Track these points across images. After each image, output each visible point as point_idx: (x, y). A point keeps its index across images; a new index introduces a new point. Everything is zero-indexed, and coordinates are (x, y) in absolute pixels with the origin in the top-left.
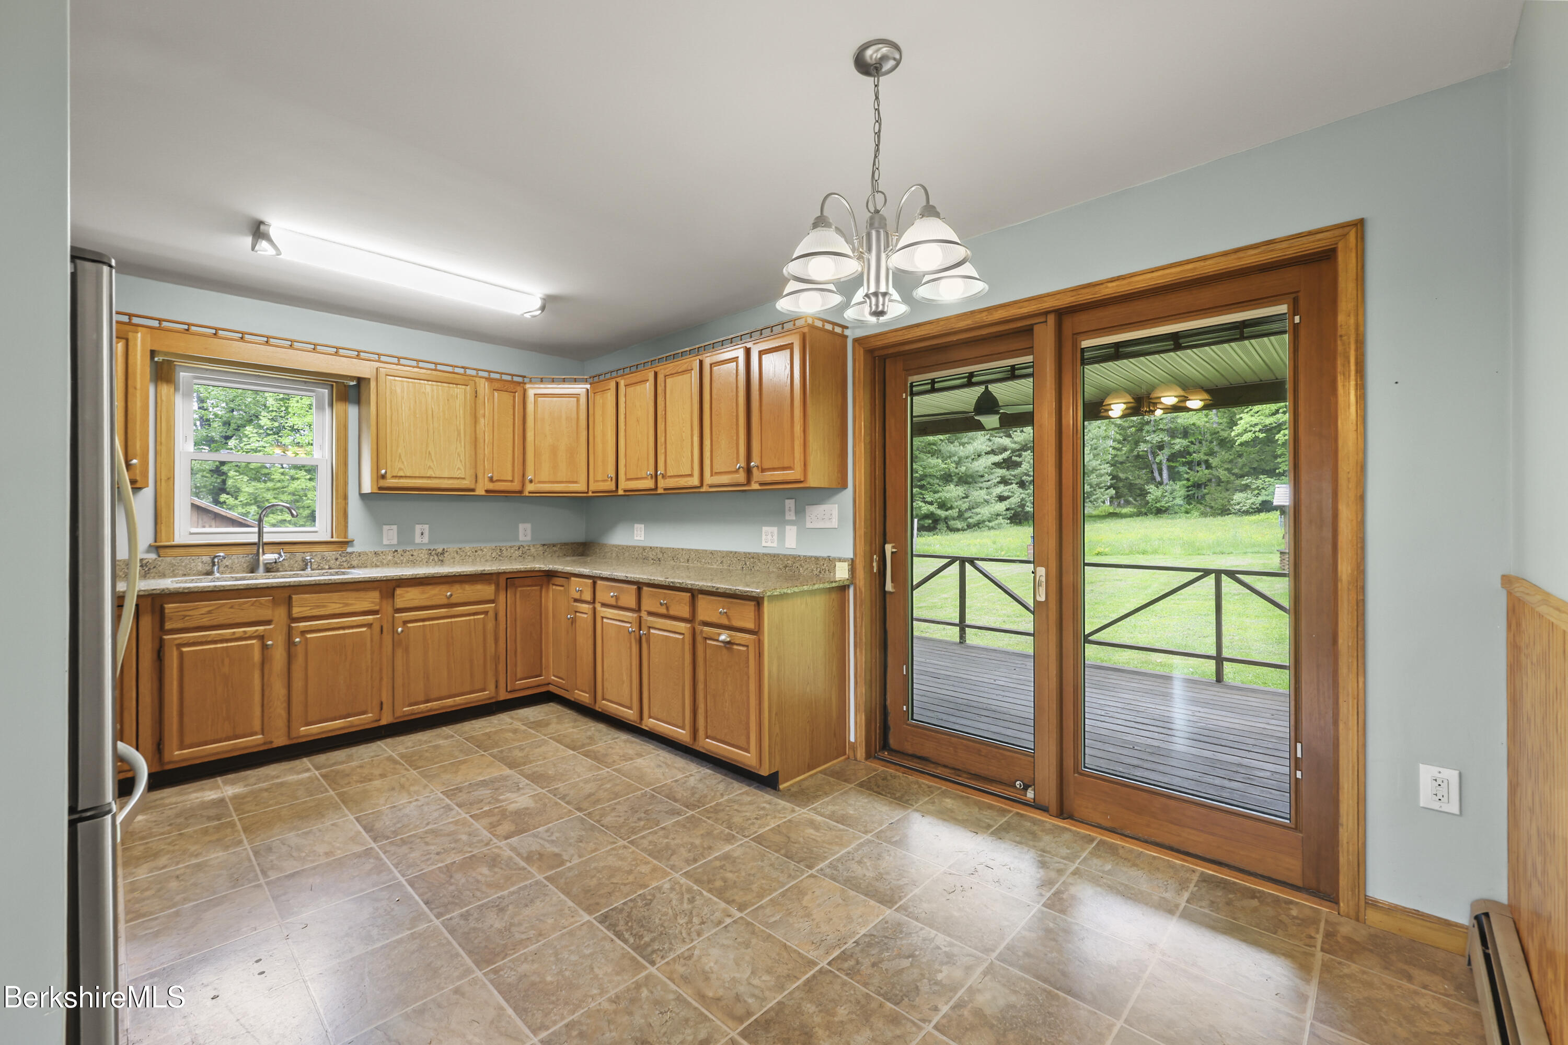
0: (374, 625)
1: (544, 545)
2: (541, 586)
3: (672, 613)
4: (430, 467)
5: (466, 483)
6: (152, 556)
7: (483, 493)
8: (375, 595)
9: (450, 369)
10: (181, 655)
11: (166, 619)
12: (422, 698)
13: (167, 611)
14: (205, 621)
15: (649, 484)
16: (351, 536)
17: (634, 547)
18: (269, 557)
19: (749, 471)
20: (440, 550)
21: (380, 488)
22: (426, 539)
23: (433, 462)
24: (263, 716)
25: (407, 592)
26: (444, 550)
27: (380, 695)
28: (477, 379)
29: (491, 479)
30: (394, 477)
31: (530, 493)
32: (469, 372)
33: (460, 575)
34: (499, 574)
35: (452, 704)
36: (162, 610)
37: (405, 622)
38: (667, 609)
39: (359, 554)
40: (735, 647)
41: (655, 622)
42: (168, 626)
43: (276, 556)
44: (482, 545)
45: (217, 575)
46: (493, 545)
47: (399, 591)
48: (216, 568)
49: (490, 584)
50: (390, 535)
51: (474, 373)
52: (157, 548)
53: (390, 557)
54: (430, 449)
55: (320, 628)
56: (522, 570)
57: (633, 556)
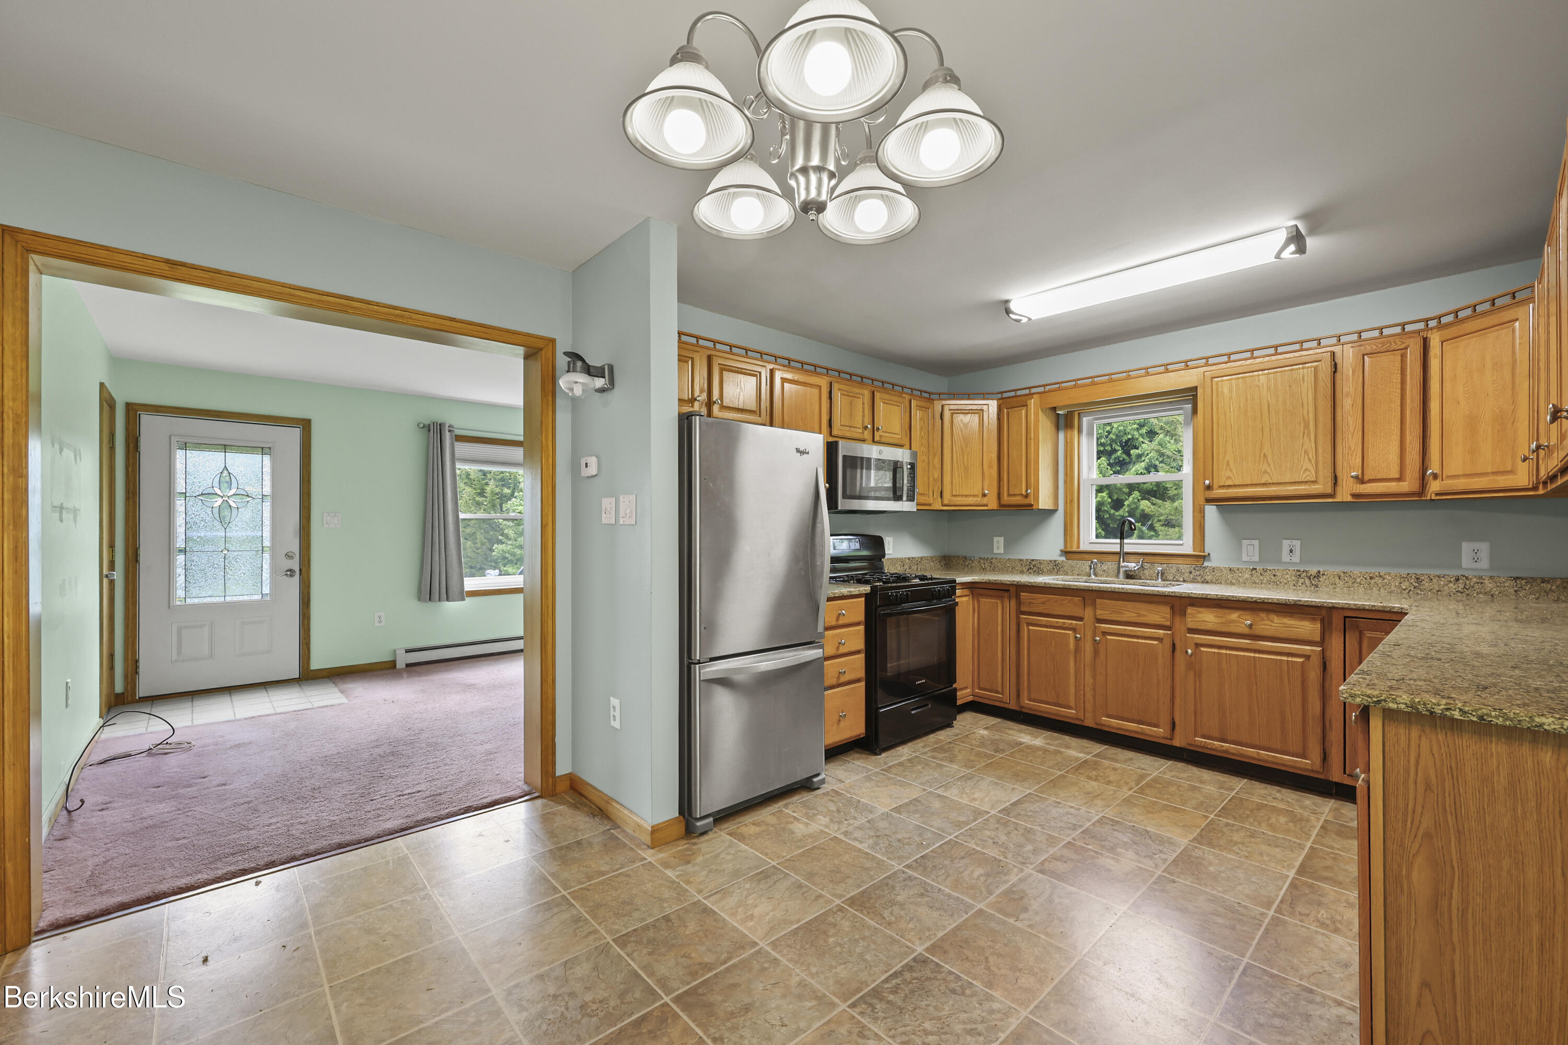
0: (1166, 640)
1: (1522, 578)
4: (1265, 472)
5: (1320, 488)
6: (1063, 559)
7: (1349, 499)
8: (1166, 610)
9: (1296, 347)
10: (1030, 631)
11: (1022, 604)
12: (1217, 735)
13: (1022, 597)
14: (1044, 610)
16: (1208, 550)
18: (1128, 565)
20: (1315, 573)
21: (1207, 500)
22: (1296, 558)
23: (1269, 465)
24: (1076, 696)
25: (1200, 612)
26: (1319, 572)
27: (1172, 713)
29: (1360, 480)
30: (1222, 487)
31: (1437, 494)
32: (1325, 342)
34: (1332, 609)
35: (1255, 755)
36: (1019, 596)
37: (1197, 645)
39: (1214, 569)
42: (1023, 609)
43: (1135, 565)
44: (1384, 570)
45: (1093, 577)
46: (1405, 571)
47: (1190, 610)
48: (1092, 570)
49: (1313, 620)
50: (1251, 551)
51: (1332, 341)
52: (1066, 553)
53: (1247, 576)
54: (1265, 451)
55: (1117, 632)
56: (1367, 608)
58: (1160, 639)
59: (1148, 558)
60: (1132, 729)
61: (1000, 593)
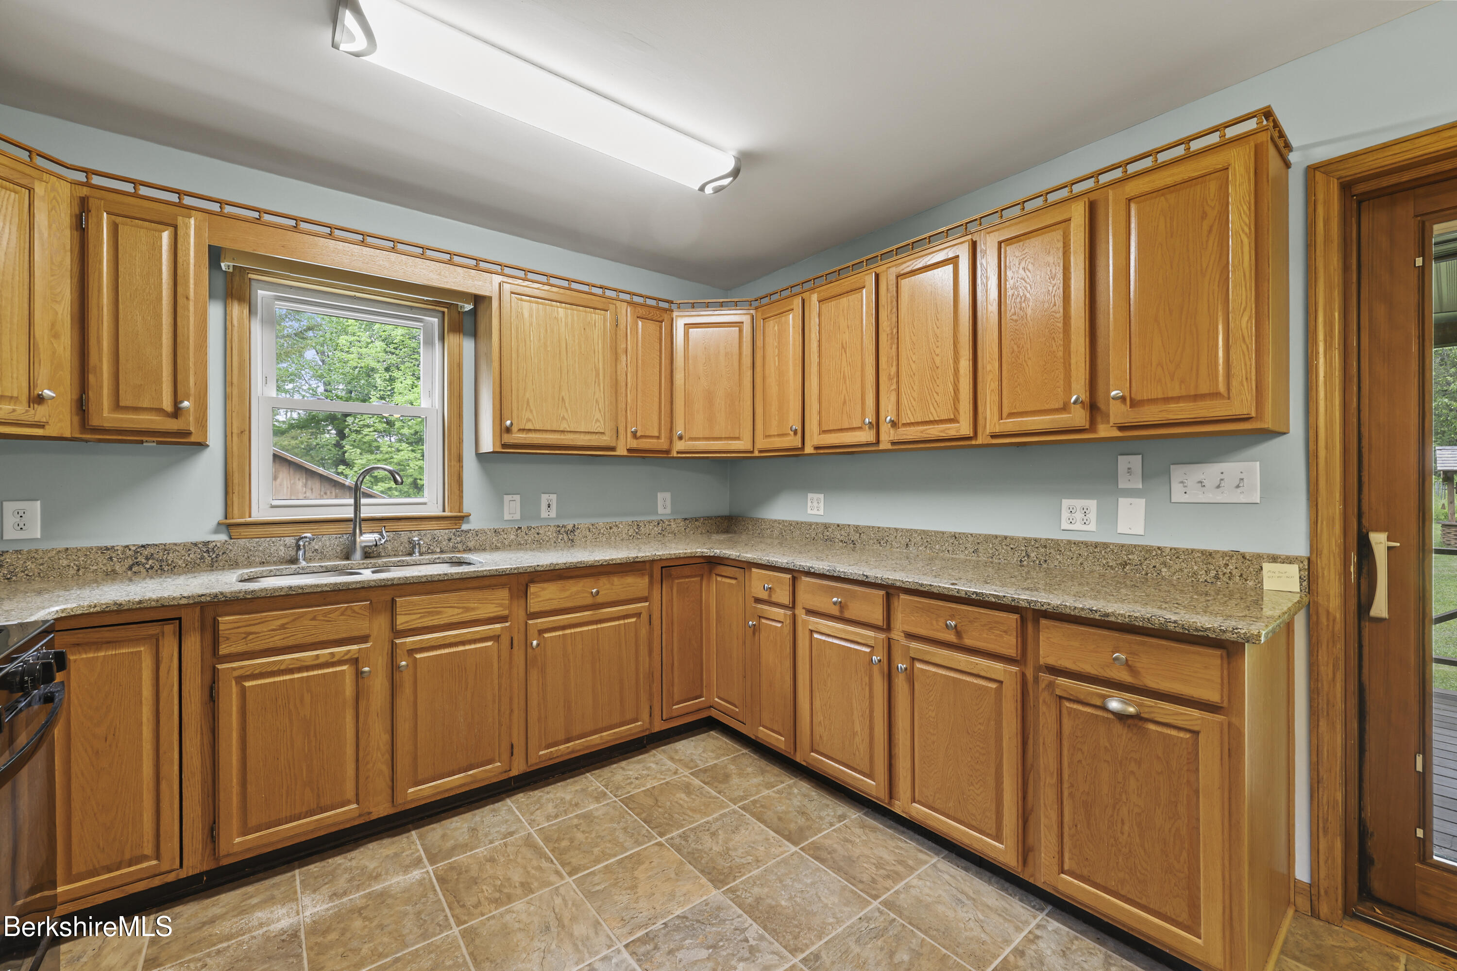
0: (503, 637)
1: (686, 519)
2: (702, 576)
3: (968, 642)
4: (564, 418)
5: (606, 440)
6: (223, 537)
7: (625, 453)
8: (503, 594)
9: (585, 288)
10: (243, 691)
11: (221, 639)
12: (561, 736)
13: (222, 626)
14: (277, 640)
15: (866, 436)
16: (467, 508)
17: (811, 524)
18: (367, 538)
19: (1094, 408)
20: (570, 527)
21: (504, 446)
22: (553, 514)
23: (567, 410)
24: (357, 776)
25: (544, 589)
26: (574, 526)
27: (510, 735)
28: (618, 303)
29: (634, 435)
30: (521, 430)
31: (678, 453)
32: (609, 293)
33: (609, 565)
34: (652, 562)
35: (598, 742)
36: (215, 624)
37: (541, 632)
38: (958, 634)
39: (477, 533)
40: (1152, 727)
41: (929, 652)
42: (224, 650)
43: (376, 536)
44: (618, 520)
45: (303, 563)
46: (630, 519)
47: (533, 589)
48: (301, 553)
50: (512, 508)
51: (613, 294)
52: (228, 526)
53: (512, 537)
54: (563, 394)
55: (433, 644)
56: (682, 556)
57: (808, 536)
58: (496, 638)
59: (391, 525)
60: (463, 782)
61: (153, 630)
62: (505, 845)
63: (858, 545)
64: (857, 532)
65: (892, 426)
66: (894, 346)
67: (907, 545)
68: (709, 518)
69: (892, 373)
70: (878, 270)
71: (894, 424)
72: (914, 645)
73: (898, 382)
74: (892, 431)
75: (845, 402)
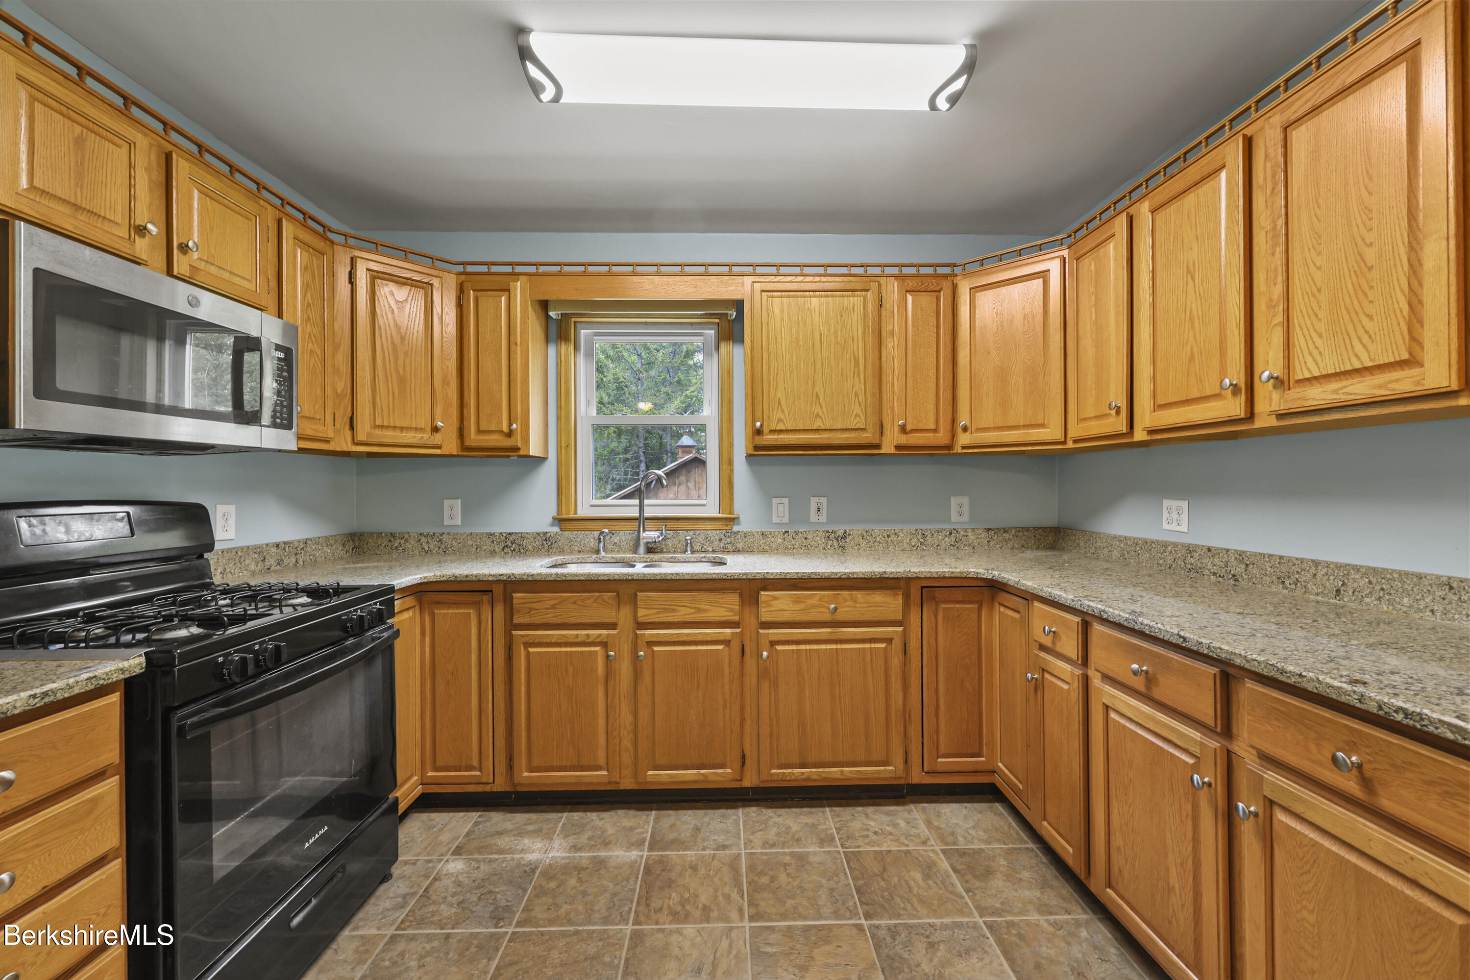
0: (732, 642)
1: (989, 530)
2: (980, 604)
3: (1392, 807)
4: (818, 415)
5: (867, 437)
6: (556, 529)
7: (892, 450)
8: (733, 600)
9: (844, 270)
10: (528, 654)
11: (515, 611)
12: (795, 759)
13: (515, 601)
14: (550, 618)
15: (1235, 407)
16: (737, 510)
17: (1165, 545)
18: (650, 535)
20: (840, 533)
21: (756, 448)
22: (823, 518)
23: (821, 407)
24: (607, 747)
25: (776, 598)
26: (845, 532)
27: (742, 744)
28: (883, 280)
29: (903, 429)
30: (773, 432)
31: (963, 448)
32: (871, 270)
33: (849, 579)
34: (910, 579)
35: (838, 776)
36: (511, 599)
37: (773, 643)
38: (1366, 783)
39: (746, 535)
42: (517, 619)
43: (657, 534)
44: (897, 527)
45: (603, 554)
46: (913, 527)
47: (764, 597)
48: (601, 545)
49: (895, 595)
50: (781, 511)
51: (877, 271)
52: (560, 521)
53: (779, 540)
54: (817, 389)
55: (668, 639)
56: (947, 575)
57: (1161, 562)
58: (726, 642)
59: (671, 524)
60: (695, 778)
61: (476, 597)
62: (714, 856)
63: (1243, 583)
64: (1241, 561)
65: (1275, 387)
66: (1280, 250)
67: (1338, 591)
68: (1026, 529)
69: (1275, 297)
70: (1248, 132)
71: (1279, 383)
72: (1271, 776)
73: (1287, 311)
74: (1275, 395)
75: (1192, 358)
